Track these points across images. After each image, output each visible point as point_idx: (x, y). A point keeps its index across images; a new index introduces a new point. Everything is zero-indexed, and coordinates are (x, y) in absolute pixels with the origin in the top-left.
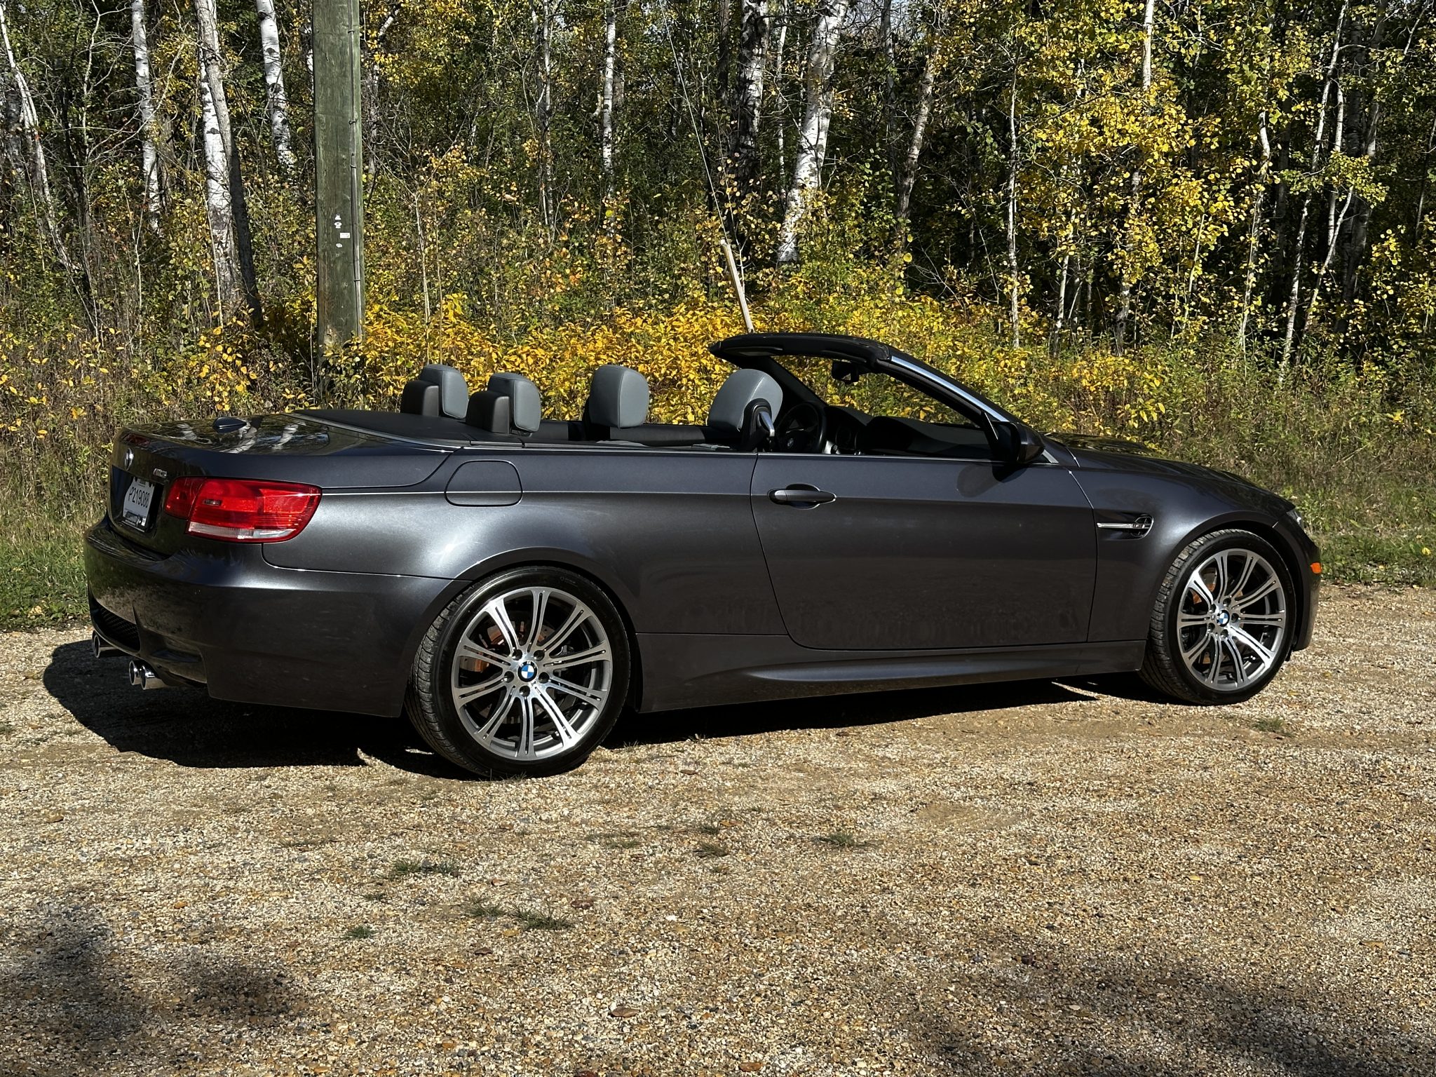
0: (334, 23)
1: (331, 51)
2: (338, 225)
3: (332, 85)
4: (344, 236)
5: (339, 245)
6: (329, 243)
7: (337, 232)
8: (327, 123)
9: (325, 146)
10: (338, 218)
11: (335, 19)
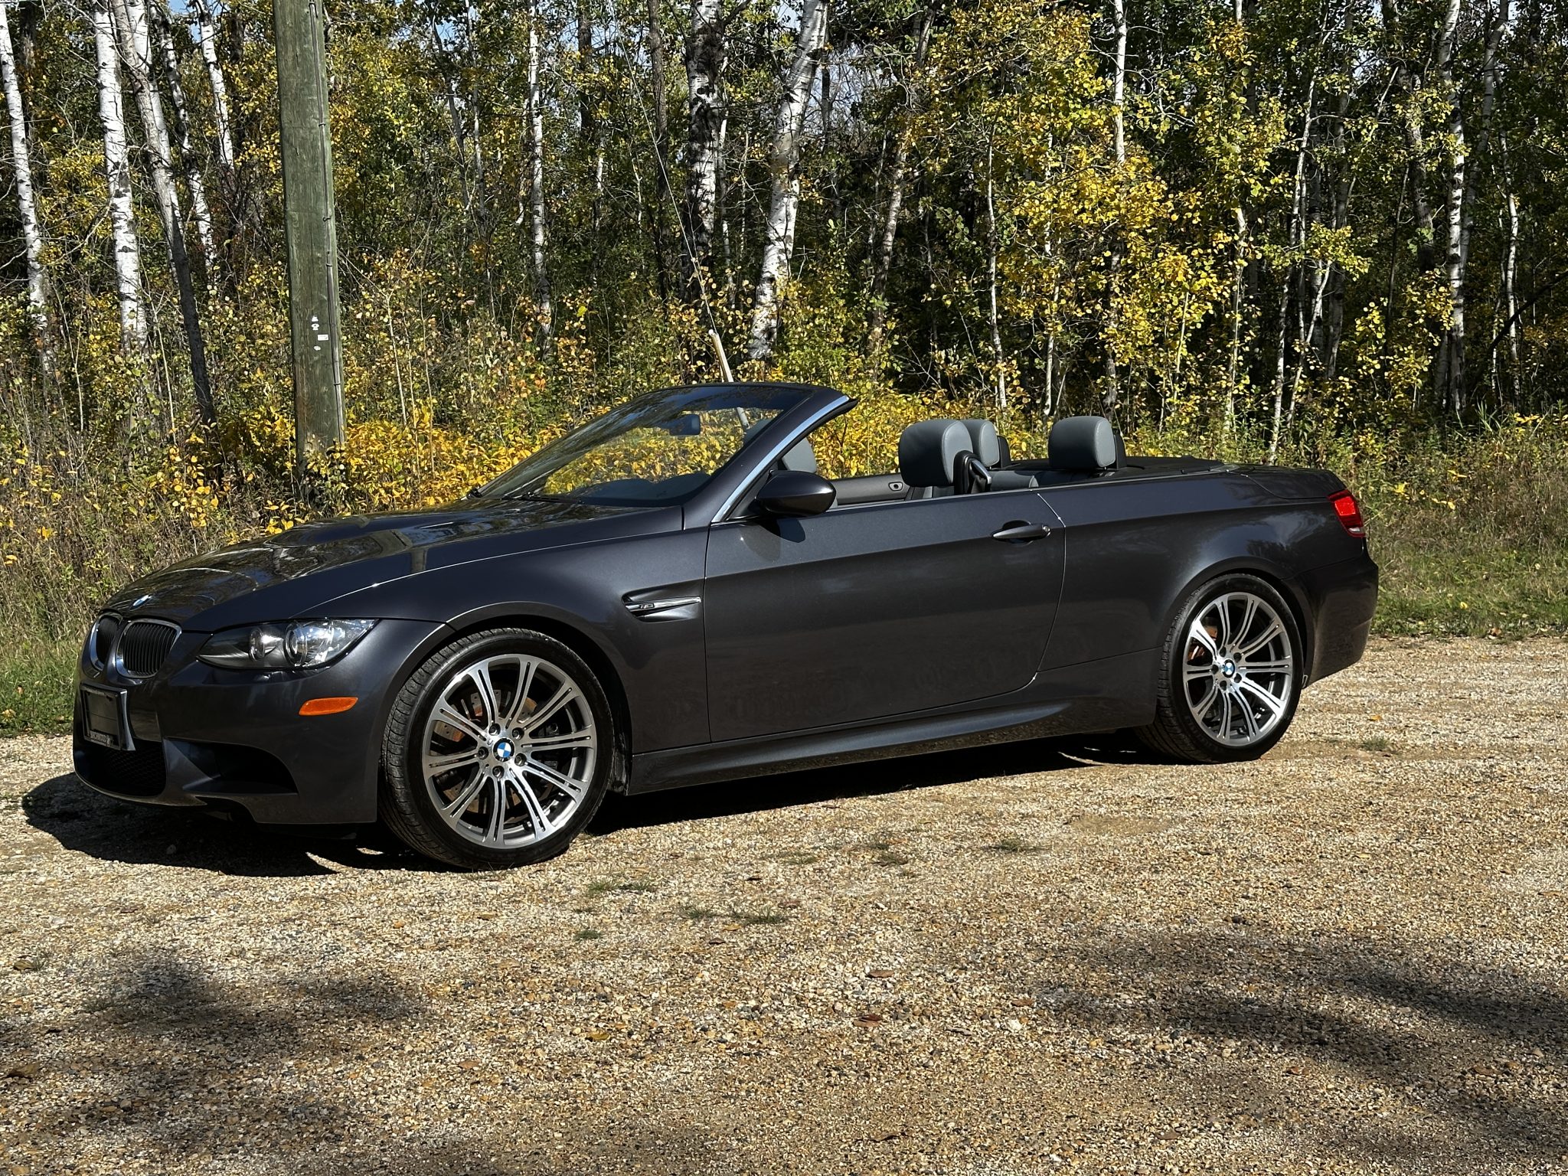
0: (304, 116)
1: (302, 146)
2: (315, 327)
3: (304, 182)
4: (322, 338)
5: (317, 348)
6: (307, 345)
7: (314, 335)
8: (300, 221)
9: (298, 245)
10: (315, 319)
11: (305, 112)
